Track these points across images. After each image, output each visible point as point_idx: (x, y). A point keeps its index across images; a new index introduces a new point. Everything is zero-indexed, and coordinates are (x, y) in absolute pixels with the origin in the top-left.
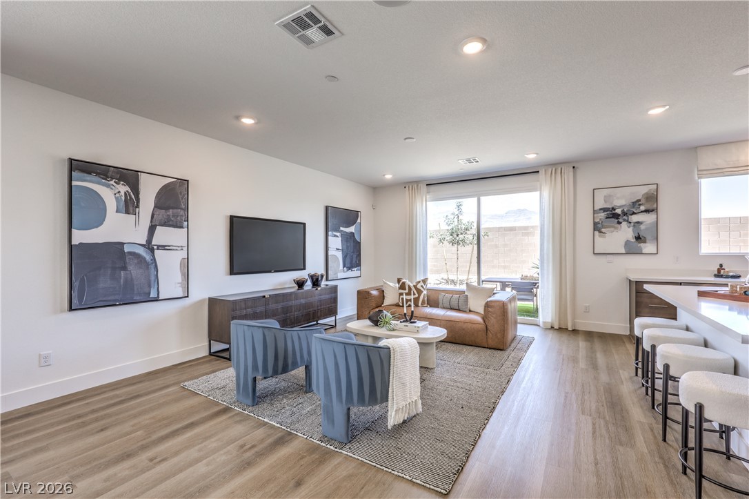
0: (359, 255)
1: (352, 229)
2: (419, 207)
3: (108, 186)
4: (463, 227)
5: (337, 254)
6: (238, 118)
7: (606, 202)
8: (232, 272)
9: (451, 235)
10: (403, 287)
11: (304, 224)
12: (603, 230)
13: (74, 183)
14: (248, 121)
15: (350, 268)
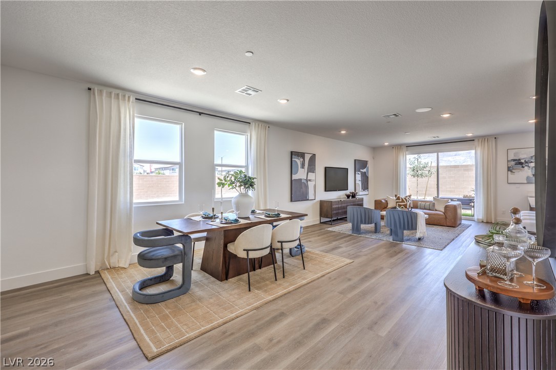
0: (368, 183)
1: (365, 170)
2: (401, 158)
3: (299, 159)
4: (421, 166)
5: (359, 183)
6: (340, 131)
7: (515, 156)
8: (326, 191)
9: (413, 171)
10: (398, 198)
11: (347, 169)
12: (513, 171)
13: (293, 159)
14: (343, 132)
15: (364, 190)
